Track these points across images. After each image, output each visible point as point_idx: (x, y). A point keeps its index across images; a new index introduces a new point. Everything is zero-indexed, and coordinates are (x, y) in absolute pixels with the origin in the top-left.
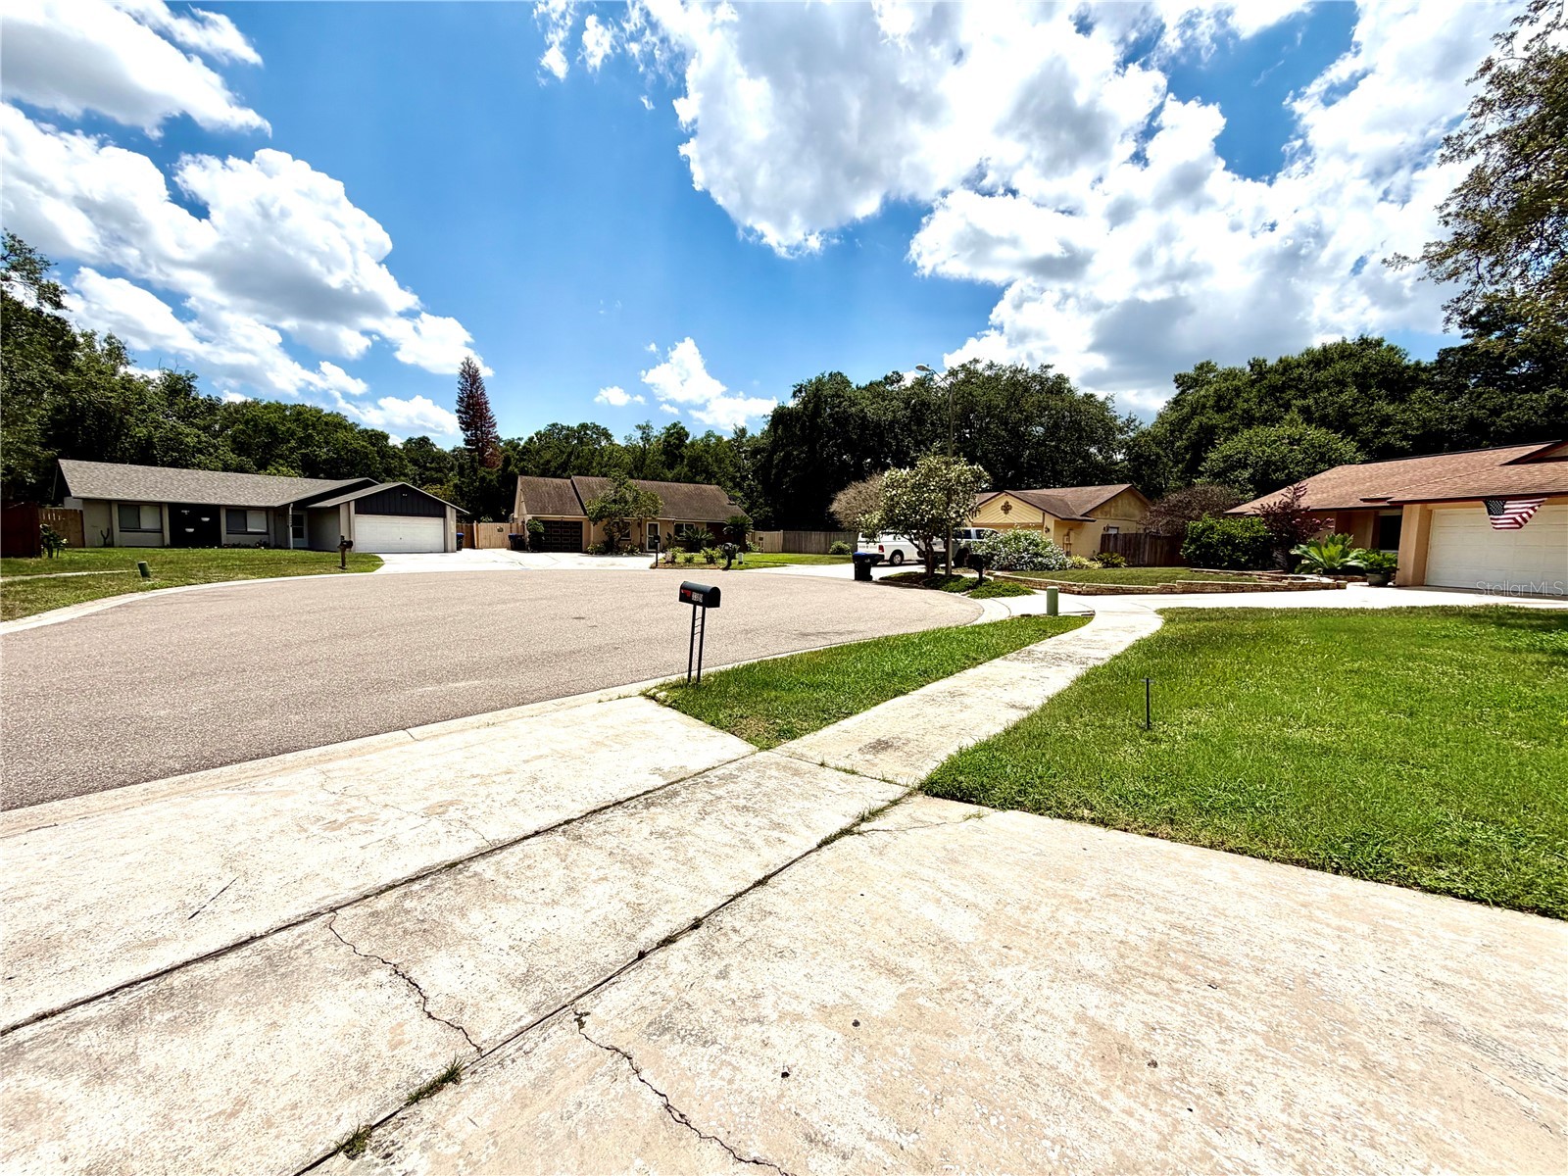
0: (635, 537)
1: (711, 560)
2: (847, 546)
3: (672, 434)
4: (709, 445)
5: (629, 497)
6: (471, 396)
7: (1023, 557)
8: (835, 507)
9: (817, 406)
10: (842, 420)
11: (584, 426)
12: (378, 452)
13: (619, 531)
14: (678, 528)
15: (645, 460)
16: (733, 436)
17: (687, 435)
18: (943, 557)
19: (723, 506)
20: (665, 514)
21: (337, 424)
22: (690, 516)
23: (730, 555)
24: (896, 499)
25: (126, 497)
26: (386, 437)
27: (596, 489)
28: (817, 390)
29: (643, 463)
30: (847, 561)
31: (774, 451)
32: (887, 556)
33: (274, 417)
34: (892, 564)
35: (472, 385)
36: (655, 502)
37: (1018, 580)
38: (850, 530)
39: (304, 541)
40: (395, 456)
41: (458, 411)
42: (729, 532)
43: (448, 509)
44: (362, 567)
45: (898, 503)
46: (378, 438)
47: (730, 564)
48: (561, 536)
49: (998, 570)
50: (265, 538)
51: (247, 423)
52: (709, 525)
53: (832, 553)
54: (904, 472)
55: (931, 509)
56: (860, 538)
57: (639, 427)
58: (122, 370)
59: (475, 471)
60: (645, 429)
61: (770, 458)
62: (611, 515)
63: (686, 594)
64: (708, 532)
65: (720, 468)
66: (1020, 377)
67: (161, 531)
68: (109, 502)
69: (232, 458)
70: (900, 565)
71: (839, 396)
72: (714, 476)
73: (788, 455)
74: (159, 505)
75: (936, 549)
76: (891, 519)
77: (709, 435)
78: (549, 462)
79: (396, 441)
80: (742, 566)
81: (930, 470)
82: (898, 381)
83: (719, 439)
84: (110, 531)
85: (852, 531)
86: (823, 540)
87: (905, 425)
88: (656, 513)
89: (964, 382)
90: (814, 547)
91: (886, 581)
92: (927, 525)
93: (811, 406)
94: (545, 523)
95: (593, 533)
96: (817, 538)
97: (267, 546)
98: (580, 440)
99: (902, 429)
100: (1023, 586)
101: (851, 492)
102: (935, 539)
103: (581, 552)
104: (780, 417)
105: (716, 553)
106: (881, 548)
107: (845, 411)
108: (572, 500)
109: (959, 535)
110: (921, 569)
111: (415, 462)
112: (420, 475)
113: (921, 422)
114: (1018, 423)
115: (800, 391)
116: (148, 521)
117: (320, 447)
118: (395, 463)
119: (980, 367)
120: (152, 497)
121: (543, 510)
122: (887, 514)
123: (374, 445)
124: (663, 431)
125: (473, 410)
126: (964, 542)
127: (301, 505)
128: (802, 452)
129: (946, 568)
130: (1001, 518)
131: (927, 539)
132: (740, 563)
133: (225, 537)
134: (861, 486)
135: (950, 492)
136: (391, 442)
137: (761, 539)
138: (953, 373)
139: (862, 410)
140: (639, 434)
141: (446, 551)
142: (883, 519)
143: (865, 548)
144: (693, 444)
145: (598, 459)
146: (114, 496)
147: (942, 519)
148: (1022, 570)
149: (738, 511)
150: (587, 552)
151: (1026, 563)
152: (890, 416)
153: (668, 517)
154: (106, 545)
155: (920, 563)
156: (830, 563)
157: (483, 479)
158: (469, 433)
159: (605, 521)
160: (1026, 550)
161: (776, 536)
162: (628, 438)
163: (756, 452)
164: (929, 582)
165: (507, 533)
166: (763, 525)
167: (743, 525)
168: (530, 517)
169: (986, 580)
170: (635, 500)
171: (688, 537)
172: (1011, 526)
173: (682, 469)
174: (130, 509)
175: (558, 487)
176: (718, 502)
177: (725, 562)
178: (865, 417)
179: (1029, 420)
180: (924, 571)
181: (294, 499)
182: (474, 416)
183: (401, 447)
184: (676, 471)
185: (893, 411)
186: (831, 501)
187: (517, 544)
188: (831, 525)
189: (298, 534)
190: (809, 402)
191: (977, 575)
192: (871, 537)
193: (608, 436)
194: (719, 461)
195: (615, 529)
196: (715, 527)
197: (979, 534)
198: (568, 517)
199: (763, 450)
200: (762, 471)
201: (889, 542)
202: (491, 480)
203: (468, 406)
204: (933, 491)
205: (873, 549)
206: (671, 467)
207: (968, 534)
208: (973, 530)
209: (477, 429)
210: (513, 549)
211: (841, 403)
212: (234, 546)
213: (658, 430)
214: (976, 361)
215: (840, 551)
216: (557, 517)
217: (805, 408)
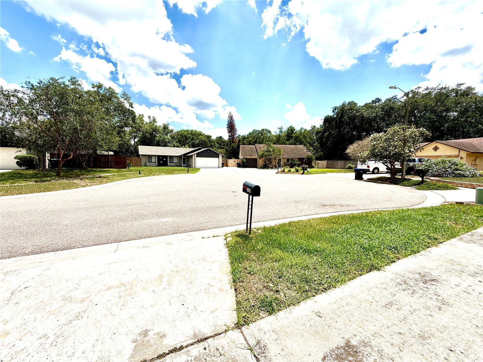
0: (274, 163)
1: (297, 171)
2: (353, 166)
3: (289, 130)
4: (301, 132)
5: (271, 150)
6: (231, 123)
7: (447, 171)
8: (348, 151)
9: (342, 114)
10: (352, 119)
11: (263, 130)
12: (209, 141)
13: (268, 161)
14: (288, 160)
15: (280, 138)
16: (311, 129)
17: (294, 130)
18: (400, 171)
19: (304, 152)
20: (284, 155)
21: (200, 134)
22: (292, 156)
23: (304, 169)
24: (376, 146)
25: (149, 154)
26: (211, 137)
27: (262, 148)
28: (343, 108)
29: (279, 139)
30: (352, 171)
31: (324, 132)
32: (371, 170)
33: (186, 133)
34: (373, 173)
35: (231, 120)
36: (280, 151)
37: (446, 182)
38: (354, 160)
39: (185, 165)
40: (213, 142)
41: (227, 128)
42: (306, 161)
43: (220, 155)
44: (193, 172)
45: (377, 147)
46: (209, 137)
47: (304, 172)
48: (251, 163)
49: (431, 176)
50: (177, 164)
51: (180, 135)
52: (299, 159)
53: (346, 169)
54: (381, 134)
55: (395, 149)
56: (359, 163)
57: (279, 128)
58: (155, 124)
59: (230, 144)
60: (281, 129)
61: (323, 135)
62: (266, 156)
63: (246, 188)
64: (298, 161)
65: (305, 140)
66: (444, 91)
67: (156, 162)
68: (146, 155)
69: (176, 144)
70: (377, 173)
71: (352, 109)
72: (303, 143)
73: (330, 133)
74: (155, 156)
75: (396, 167)
76: (374, 154)
77: (302, 129)
78: (251, 141)
79: (214, 137)
80: (309, 173)
81: (395, 132)
82: (379, 102)
83: (305, 130)
84: (146, 162)
85: (355, 160)
86: (343, 164)
87: (382, 118)
88: (280, 155)
89: (412, 97)
90: (339, 166)
91: (370, 180)
92: (392, 156)
93: (340, 114)
94: (246, 159)
95: (260, 162)
96: (340, 163)
97: (177, 166)
98: (262, 134)
99: (380, 119)
100: (450, 185)
101: (355, 145)
102: (396, 163)
103: (257, 168)
104: (327, 120)
105: (299, 169)
106: (368, 166)
107: (354, 115)
108: (255, 151)
109: (410, 160)
110: (388, 175)
111: (218, 143)
112: (219, 147)
113: (389, 116)
114: (442, 112)
115: (335, 109)
116: (154, 160)
117: (196, 140)
118: (213, 144)
119: (420, 90)
120: (154, 154)
121: (246, 155)
122: (371, 152)
123: (208, 139)
124: (287, 129)
125: (231, 127)
126: (411, 164)
127: (185, 155)
128: (336, 132)
129: (402, 175)
130: (432, 153)
131: (392, 163)
132: (308, 172)
133: (169, 164)
134: (360, 142)
135: (405, 141)
136: (212, 138)
137: (318, 163)
138: (407, 94)
139: (362, 114)
140: (279, 130)
141: (219, 167)
142: (369, 154)
143: (360, 167)
144: (296, 133)
145: (265, 139)
146: (147, 154)
147: (400, 153)
148: (447, 177)
149: (310, 154)
150: (258, 168)
151: (450, 174)
152: (374, 115)
153: (284, 156)
154: (145, 166)
155: (387, 173)
156: (345, 172)
157: (233, 147)
158: (230, 134)
159: (264, 158)
160: (450, 167)
161: (324, 163)
162: (275, 132)
163: (318, 133)
164: (392, 181)
165: (236, 162)
166: (319, 158)
167: (311, 159)
168: (242, 157)
169: (426, 181)
170: (273, 151)
171: (291, 163)
172: (440, 156)
173: (292, 141)
174: (150, 157)
175: (251, 148)
176: (302, 151)
177: (302, 172)
178: (363, 116)
179: (448, 110)
180: (390, 176)
181: (183, 154)
182: (231, 129)
183: (215, 139)
184: (290, 142)
185: (376, 113)
186: (346, 149)
187: (239, 166)
188: (346, 158)
189: (184, 163)
190: (339, 113)
191: (420, 179)
192: (364, 162)
193: (270, 132)
194: (305, 137)
195: (267, 161)
196: (301, 160)
197: (420, 160)
198: (253, 157)
199: (321, 132)
200: (320, 140)
201: (372, 165)
202: (235, 147)
203: (230, 126)
204: (397, 141)
205: (364, 167)
206: (288, 140)
207: (414, 160)
208: (417, 159)
209: (232, 132)
210: (238, 167)
211: (352, 112)
212: (171, 166)
213: (285, 129)
214: (419, 88)
215: (350, 168)
216: (250, 157)
217: (337, 115)
